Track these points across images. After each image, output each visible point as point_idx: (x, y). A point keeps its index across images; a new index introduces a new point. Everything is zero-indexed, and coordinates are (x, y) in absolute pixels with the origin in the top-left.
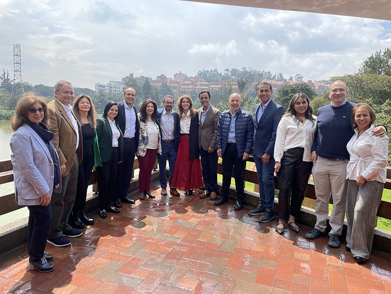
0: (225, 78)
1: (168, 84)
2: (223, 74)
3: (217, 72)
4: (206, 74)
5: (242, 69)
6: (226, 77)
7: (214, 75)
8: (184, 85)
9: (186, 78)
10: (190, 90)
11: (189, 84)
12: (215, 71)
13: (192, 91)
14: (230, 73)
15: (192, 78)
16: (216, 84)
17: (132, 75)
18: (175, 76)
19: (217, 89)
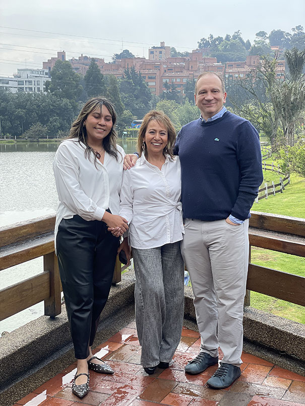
0: (257, 51)
1: (137, 70)
2: (252, 44)
3: (241, 39)
4: (216, 46)
5: (293, 29)
6: (259, 49)
7: (233, 45)
8: (170, 70)
9: (175, 55)
10: (185, 80)
11: (181, 69)
12: (235, 37)
13: (188, 83)
14: (267, 41)
15: (187, 54)
16: (238, 66)
17: (62, 55)
18: (151, 52)
19: (241, 76)
